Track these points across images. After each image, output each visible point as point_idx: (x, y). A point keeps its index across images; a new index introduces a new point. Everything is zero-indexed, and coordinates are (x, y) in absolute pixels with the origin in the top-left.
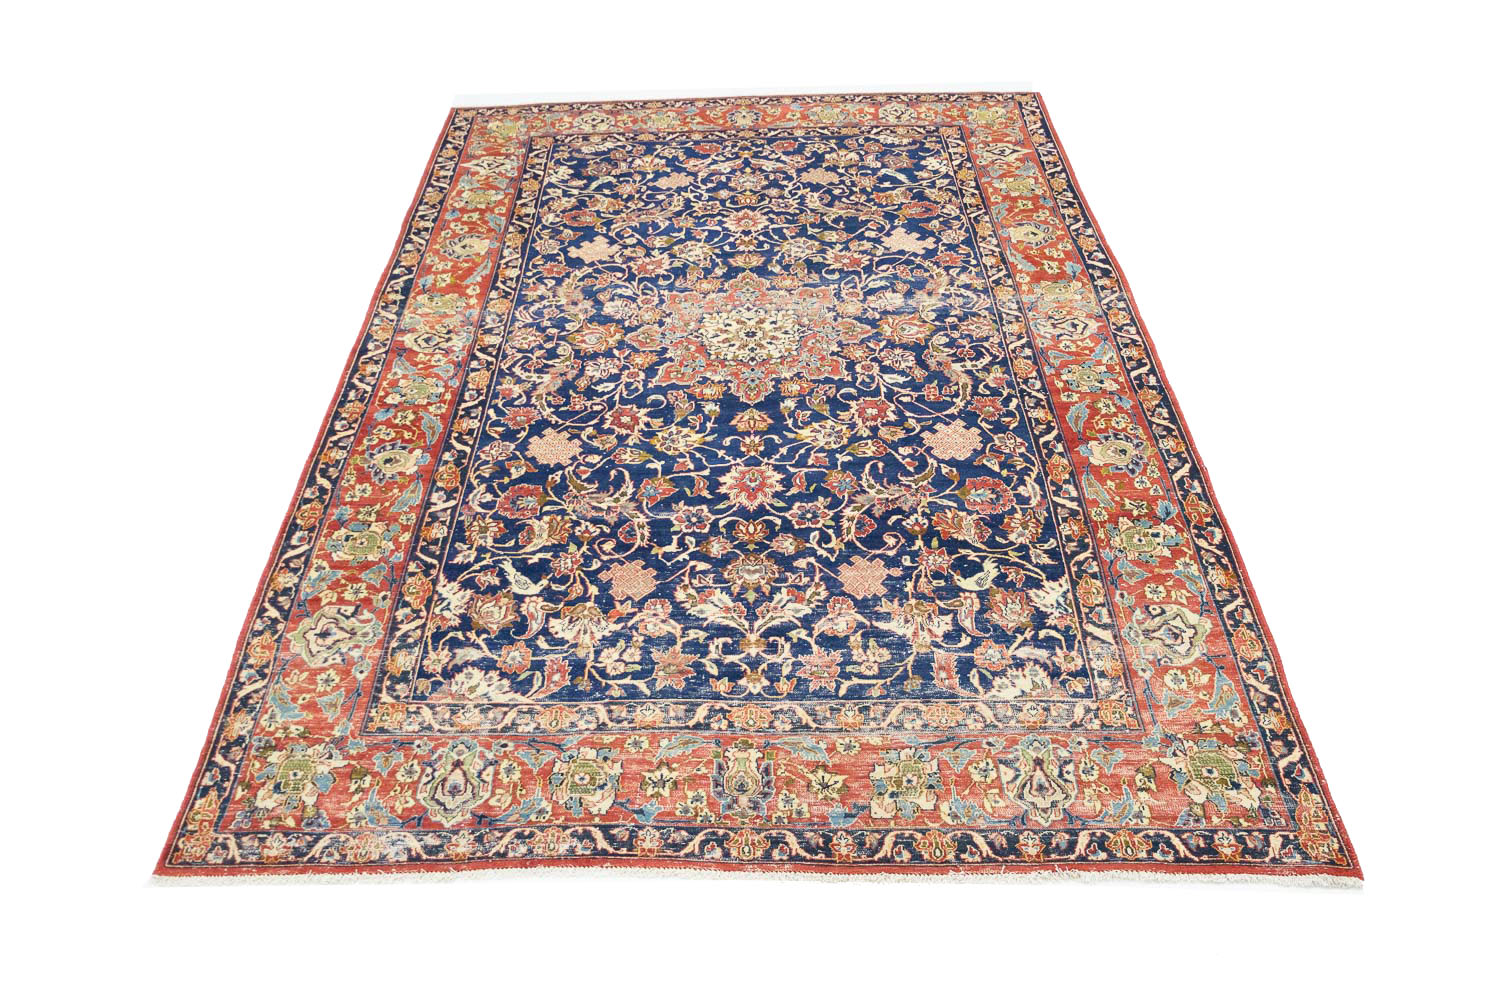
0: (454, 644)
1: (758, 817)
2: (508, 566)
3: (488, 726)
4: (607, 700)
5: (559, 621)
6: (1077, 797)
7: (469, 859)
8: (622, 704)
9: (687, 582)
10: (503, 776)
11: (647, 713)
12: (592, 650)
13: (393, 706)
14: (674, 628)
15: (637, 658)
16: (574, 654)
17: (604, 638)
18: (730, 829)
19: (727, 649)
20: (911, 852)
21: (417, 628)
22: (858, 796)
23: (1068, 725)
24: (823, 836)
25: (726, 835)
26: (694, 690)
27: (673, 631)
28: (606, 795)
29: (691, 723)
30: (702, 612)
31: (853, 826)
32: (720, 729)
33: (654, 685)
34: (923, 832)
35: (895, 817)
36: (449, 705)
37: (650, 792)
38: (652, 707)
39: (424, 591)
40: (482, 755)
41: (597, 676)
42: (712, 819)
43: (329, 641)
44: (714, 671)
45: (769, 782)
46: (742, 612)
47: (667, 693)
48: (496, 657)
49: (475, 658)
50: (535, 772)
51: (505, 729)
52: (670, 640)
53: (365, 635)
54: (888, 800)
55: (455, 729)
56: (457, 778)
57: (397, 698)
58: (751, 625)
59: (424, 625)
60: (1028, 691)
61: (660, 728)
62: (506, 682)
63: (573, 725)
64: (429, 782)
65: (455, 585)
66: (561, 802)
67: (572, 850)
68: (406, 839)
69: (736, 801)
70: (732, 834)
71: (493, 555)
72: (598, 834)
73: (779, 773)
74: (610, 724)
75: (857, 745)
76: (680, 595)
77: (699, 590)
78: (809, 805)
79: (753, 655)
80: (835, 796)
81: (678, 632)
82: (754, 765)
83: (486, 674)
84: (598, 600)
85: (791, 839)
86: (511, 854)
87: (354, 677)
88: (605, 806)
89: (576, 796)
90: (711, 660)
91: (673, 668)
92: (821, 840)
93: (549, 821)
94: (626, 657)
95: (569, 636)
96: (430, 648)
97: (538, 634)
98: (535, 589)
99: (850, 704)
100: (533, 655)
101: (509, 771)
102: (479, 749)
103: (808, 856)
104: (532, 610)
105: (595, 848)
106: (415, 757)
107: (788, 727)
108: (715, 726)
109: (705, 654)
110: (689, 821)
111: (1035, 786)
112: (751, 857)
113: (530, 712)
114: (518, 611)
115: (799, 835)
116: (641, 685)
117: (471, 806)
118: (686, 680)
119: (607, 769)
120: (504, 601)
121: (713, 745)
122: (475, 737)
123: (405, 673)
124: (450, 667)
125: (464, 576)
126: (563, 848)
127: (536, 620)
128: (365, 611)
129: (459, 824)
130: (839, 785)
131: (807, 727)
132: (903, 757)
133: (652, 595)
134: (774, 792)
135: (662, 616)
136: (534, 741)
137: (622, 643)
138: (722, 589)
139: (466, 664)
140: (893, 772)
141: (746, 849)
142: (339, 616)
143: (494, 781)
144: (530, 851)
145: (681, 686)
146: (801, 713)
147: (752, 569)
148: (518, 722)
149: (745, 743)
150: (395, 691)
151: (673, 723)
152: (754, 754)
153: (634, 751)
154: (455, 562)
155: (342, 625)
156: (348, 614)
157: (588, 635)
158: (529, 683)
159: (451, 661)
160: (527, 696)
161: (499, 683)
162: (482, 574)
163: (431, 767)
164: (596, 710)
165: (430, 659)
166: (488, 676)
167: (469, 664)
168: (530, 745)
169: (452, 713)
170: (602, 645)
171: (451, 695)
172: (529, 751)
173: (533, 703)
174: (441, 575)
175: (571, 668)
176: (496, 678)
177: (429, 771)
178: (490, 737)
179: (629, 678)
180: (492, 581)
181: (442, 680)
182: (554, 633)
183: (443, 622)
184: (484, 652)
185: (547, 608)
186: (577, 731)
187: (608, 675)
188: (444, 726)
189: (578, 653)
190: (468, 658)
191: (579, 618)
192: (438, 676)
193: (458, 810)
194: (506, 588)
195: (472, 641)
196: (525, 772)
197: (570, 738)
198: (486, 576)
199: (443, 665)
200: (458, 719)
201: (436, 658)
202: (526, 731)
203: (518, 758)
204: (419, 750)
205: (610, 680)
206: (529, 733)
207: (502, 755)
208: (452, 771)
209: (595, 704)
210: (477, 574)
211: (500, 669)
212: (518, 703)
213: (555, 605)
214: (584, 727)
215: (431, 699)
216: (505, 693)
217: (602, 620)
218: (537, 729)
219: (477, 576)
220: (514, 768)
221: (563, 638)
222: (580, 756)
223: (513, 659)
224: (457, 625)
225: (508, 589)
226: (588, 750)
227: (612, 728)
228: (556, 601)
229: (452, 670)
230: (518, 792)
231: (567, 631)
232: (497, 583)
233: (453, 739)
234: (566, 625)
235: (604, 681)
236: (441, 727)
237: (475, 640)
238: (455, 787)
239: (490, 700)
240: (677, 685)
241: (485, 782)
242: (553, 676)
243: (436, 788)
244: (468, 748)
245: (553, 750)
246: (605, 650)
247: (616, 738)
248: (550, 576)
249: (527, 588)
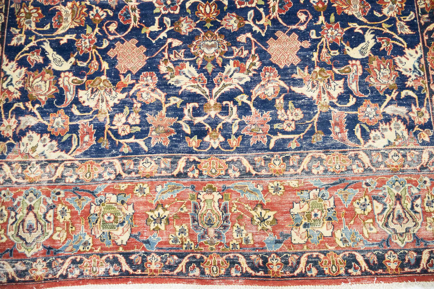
0: (19, 113)
1: (221, 244)
2: (47, 47)
3: (46, 178)
4: (120, 156)
5: (84, 92)
6: (422, 224)
7: (45, 280)
8: (130, 158)
9: (166, 57)
10: (59, 217)
11: (147, 165)
12: (108, 115)
14: (160, 96)
15: (138, 122)
16: (96, 119)
17: (115, 106)
18: (204, 254)
19: (197, 113)
20: (317, 269)
22: (283, 227)
23: (418, 167)
24: (262, 257)
25: (202, 258)
26: (176, 146)
27: (159, 98)
28: (125, 229)
29: (175, 173)
30: (177, 82)
31: (281, 250)
32: (194, 177)
33: (150, 142)
34: (325, 253)
35: (307, 243)
36: (20, 162)
37: (152, 226)
38: (149, 161)
40: (45, 202)
41: (112, 136)
42: (193, 246)
44: (188, 130)
45: (227, 217)
46: (204, 82)
47: (158, 149)
48: (46, 123)
49: (33, 124)
50: (79, 213)
51: (58, 180)
52: (158, 107)
54: (302, 230)
55: (25, 181)
56: (30, 219)
58: (211, 92)
60: (393, 141)
61: (155, 178)
62: (54, 143)
63: (100, 176)
64: (14, 223)
65: (14, 64)
66: (98, 236)
67: (107, 272)
68: (5, 266)
69: (206, 232)
70: (205, 258)
71: (37, 37)
72: (122, 259)
73: (233, 211)
74: (124, 175)
75: (282, 187)
76: (163, 68)
77: (175, 64)
78: (253, 235)
79: (213, 116)
80: (269, 227)
81: (163, 100)
82: (217, 204)
83: (41, 137)
84: (109, 74)
85: (242, 260)
86: (70, 276)
88: (125, 238)
89: (106, 231)
90: (185, 121)
91: (161, 128)
92: (261, 261)
93: (91, 250)
94: (130, 121)
95: (91, 104)
96: (3, 116)
97: (72, 104)
98: (67, 66)
99: (276, 154)
100: (71, 120)
101: (63, 213)
102: (43, 196)
103: (253, 273)
104: (66, 83)
105: (121, 271)
106: (3, 204)
107: (237, 174)
108: (190, 174)
109: (181, 117)
110: (178, 248)
111: (396, 217)
112: (218, 274)
113: (72, 166)
114: (57, 85)
115: (247, 257)
116: (141, 142)
117: (42, 240)
118: (170, 138)
119: (124, 210)
120: (47, 76)
121: (190, 190)
122: (39, 187)
124: (18, 132)
125: (19, 56)
126: (101, 271)
127: (70, 91)
129: (36, 254)
130: (271, 219)
131: (249, 174)
132: (312, 197)
133: (144, 69)
134: (230, 225)
135: (152, 86)
136: (76, 189)
137: (127, 110)
138: (191, 62)
139: (28, 129)
140: (306, 208)
141: (215, 269)
143: (54, 221)
144: (82, 273)
145: (167, 144)
146: (245, 163)
147: (210, 44)
148: (65, 174)
149: (210, 187)
151: (164, 173)
152: (217, 196)
153: (140, 196)
154: (12, 44)
157: (105, 102)
158: (69, 143)
159: (17, 126)
160: (69, 153)
161: (50, 143)
162: (30, 54)
163: (14, 211)
164: (114, 164)
165: (4, 126)
166: (42, 138)
167: (29, 129)
168: (74, 193)
169: (22, 168)
170: (114, 111)
171: (21, 154)
172: (74, 197)
173: (73, 158)
174: (4, 56)
175: (95, 130)
176: (48, 140)
177: (13, 214)
178: (49, 186)
179: (133, 137)
180: (38, 60)
181: (13, 142)
182: (82, 102)
183: (9, 95)
184: (38, 119)
185: (76, 81)
186: (103, 181)
187: (120, 135)
188: (19, 178)
189: (99, 118)
190: (28, 124)
191: (97, 89)
192: (11, 139)
193: (34, 243)
194: (47, 65)
195: (30, 110)
196: (73, 214)
197: (99, 186)
198: (34, 55)
199: (13, 130)
200: (27, 173)
201: (8, 124)
202: (71, 181)
203: (67, 202)
204: (5, 198)
205: (121, 139)
206: (73, 182)
207: (57, 200)
208: (27, 214)
209: (113, 159)
210: (27, 54)
211: (50, 132)
212: (64, 159)
213: (81, 79)
214: (107, 178)
215: (8, 158)
216: (54, 152)
217: (112, 90)
218: (78, 179)
219: (27, 56)
220: (66, 210)
221: (88, 106)
222: (106, 200)
223: (58, 124)
224: (19, 97)
225: (49, 66)
226: (111, 195)
227: (125, 177)
228: (81, 76)
229: (19, 134)
230: (70, 229)
231: (90, 100)
232: (41, 61)
233: (25, 189)
234: (90, 95)
235: (117, 140)
236: (17, 180)
237: (31, 109)
238: (31, 226)
239: (45, 158)
240: (164, 142)
241: (48, 222)
242: (84, 137)
243: (19, 227)
244: (35, 196)
245: (89, 196)
246: (117, 115)
247: (128, 186)
248: (76, 54)
249: (62, 65)
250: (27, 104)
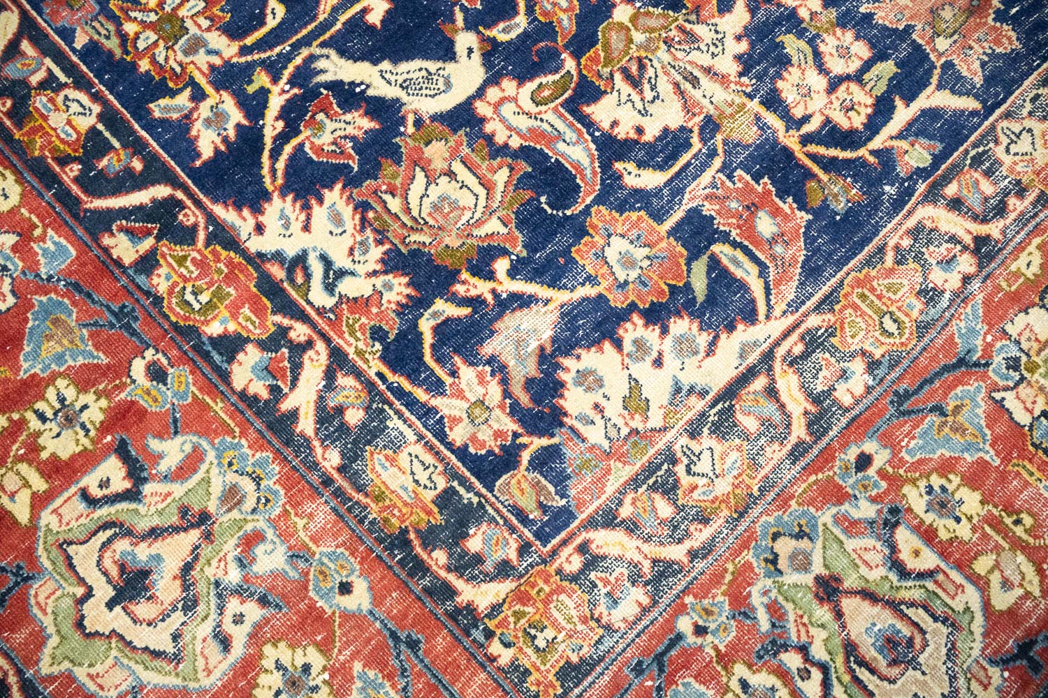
2: (336, 68)
3: (775, 453)
4: (922, 187)
5: (608, 101)
10: (945, 528)
11: (1024, 145)
12: (754, 105)
13: (522, 597)
15: (862, 50)
16: (732, 147)
17: (746, 63)
21: (330, 375)
33: (959, 78)
36: (635, 482)
38: (1016, 128)
39: (230, 278)
40: (851, 526)
43: (166, 587)
47: (1003, 76)
48: (588, 291)
49: (547, 334)
50: (990, 456)
51: (817, 424)
53: (232, 497)
55: (717, 524)
56: (865, 621)
57: (504, 570)
59: (338, 360)
62: (680, 326)
63: (928, 294)
64: (826, 684)
65: (279, 208)
71: (274, 69)
74: (994, 229)
83: (618, 344)
87: (346, 616)
91: (947, 14)
94: (838, 67)
95: (668, 115)
96: (421, 394)
97: (606, 166)
98: (466, 72)
100: (658, 217)
102: (826, 517)
104: (523, 123)
106: (726, 659)
113: (813, 342)
114: (499, 151)
116: (933, 98)
117: (974, 647)
118: (1001, 16)
120: (436, 152)
122: (783, 500)
123: (446, 499)
124: (524, 399)
125: (273, 171)
127: (560, 136)
128: (155, 445)
136: (902, 397)
137: (792, 44)
139: (548, 359)
142: (104, 512)
143: (944, 554)
145: (1009, 40)
148: (820, 387)
150: (478, 559)
154: (207, 152)
155: (143, 525)
156: (120, 483)
157: (704, 80)
158: (728, 286)
159: (504, 382)
160: (761, 317)
161: (669, 340)
162: (306, 133)
163: (785, 647)
164: (929, 224)
165: (456, 421)
166: (628, 346)
167: (553, 355)
168: (909, 413)
169: (665, 493)
170: (760, 78)
171: (608, 455)
172: (925, 425)
173: (790, 320)
174: (218, 210)
175: (766, 179)
176: (651, 335)
177: (792, 660)
178: (808, 470)
179: (899, 102)
180: (350, 130)
181: (545, 442)
182: (633, 135)
183: (367, 313)
184: (547, 302)
185: (546, 93)
186: (952, 301)
187: (852, 132)
188: (688, 534)
189: (735, 136)
190: (533, 345)
191: (640, 60)
192: (524, 440)
193: (961, 681)
194: (403, 121)
195: (489, 298)
196: (975, 477)
197: (958, 326)
198: (321, 127)
199: (502, 407)
200: (695, 495)
201: (465, 405)
202: (859, 390)
203: (921, 462)
204: (709, 638)
205: (870, 139)
206: (869, 389)
207: (884, 484)
208: (839, 615)
209: (910, 213)
210: (294, 142)
211: (633, 307)
212: (765, 346)
213: (556, 71)
214: (954, 281)
215: (581, 504)
216: (710, 352)
217: (688, 26)
218: (872, 366)
219: (301, 146)
220: (943, 489)
221: (666, 130)
222: (1025, 346)
223: (628, 262)
224: (409, 291)
225: (411, 119)
226: (1021, 319)
227: (1003, 232)
228: (548, 62)
229: (536, 399)
230: (1019, 531)
231: (651, 108)
232: (367, 124)
233: (745, 546)
234: (636, 97)
235: (863, 152)
236: (687, 544)
237: (493, 291)
238: (889, 640)
239: (703, 394)
240: (997, 42)
241: (929, 574)
242: (752, 228)
243: (857, 680)
244: (800, 535)
245: (959, 382)
246: (780, 84)
247: (1039, 247)
248: (459, 17)
249: (448, 84)
250: (460, 289)
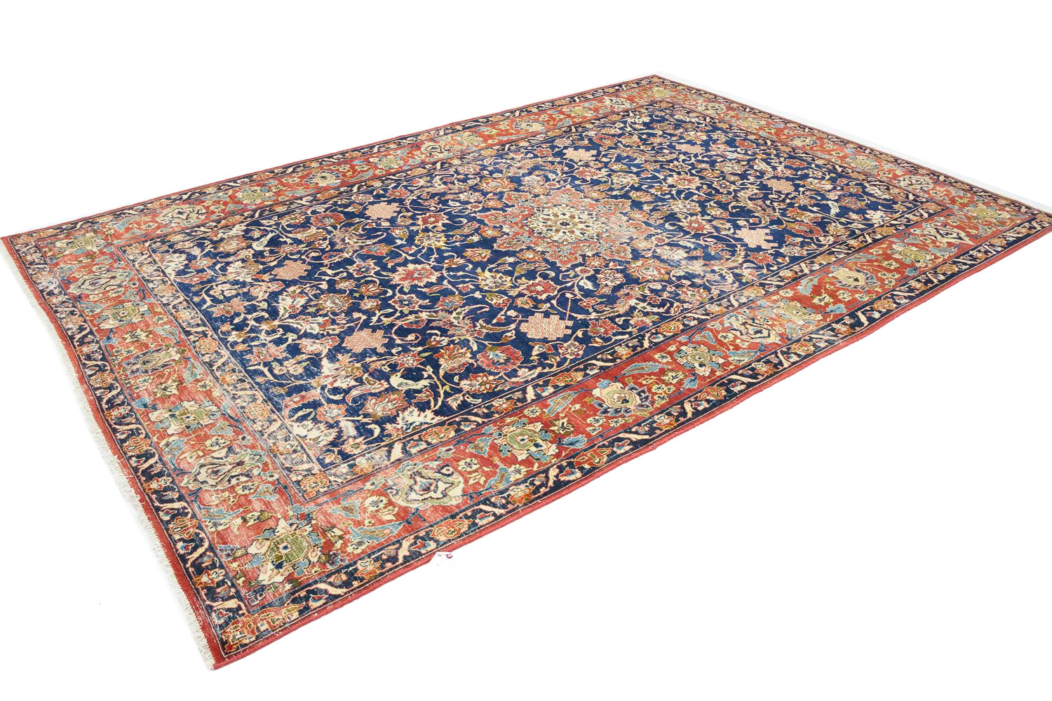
0: (200, 245)
1: (127, 376)
3: (146, 275)
4: (189, 299)
5: (240, 264)
7: (50, 305)
8: (189, 304)
9: (305, 287)
10: (112, 292)
11: (187, 314)
12: (226, 281)
13: (144, 247)
14: (263, 297)
15: (229, 295)
16: (218, 277)
17: (237, 281)
18: (112, 370)
19: (259, 319)
21: (204, 231)
22: (164, 403)
23: (287, 465)
24: (124, 402)
25: (107, 370)
26: (216, 321)
27: (260, 297)
28: (116, 324)
29: (189, 329)
30: (284, 300)
32: (190, 339)
33: (211, 308)
34: (147, 436)
36: (154, 260)
37: (126, 336)
38: (193, 313)
39: (233, 223)
40: (124, 281)
41: (205, 289)
42: (116, 362)
43: (178, 216)
44: (237, 321)
45: (157, 370)
46: (294, 312)
47: (207, 313)
48: (199, 258)
49: (193, 254)
50: (121, 299)
52: (252, 300)
53: (189, 222)
54: (167, 415)
55: (138, 268)
56: (103, 281)
57: (150, 246)
58: (286, 319)
59: (208, 233)
60: (308, 438)
61: (178, 321)
62: (182, 268)
63: (163, 297)
64: (96, 275)
65: (244, 228)
66: (103, 314)
67: (70, 330)
68: (54, 285)
69: (135, 364)
71: (277, 228)
72: (85, 332)
73: (166, 370)
74: (171, 306)
75: (209, 389)
76: (292, 289)
77: (302, 293)
78: (146, 389)
79: (261, 328)
80: (160, 395)
82: (168, 360)
83: (184, 260)
84: (266, 268)
85: (115, 392)
86: (58, 314)
87: (157, 231)
88: (108, 327)
89: (110, 316)
90: (245, 317)
91: (230, 308)
92: (119, 402)
93: (87, 316)
94: (227, 292)
95: (231, 270)
96: (192, 240)
97: (225, 262)
99: (243, 374)
100: (208, 267)
101: (117, 292)
102: (128, 279)
103: (103, 402)
104: (243, 254)
105: (74, 335)
106: (112, 266)
107: (207, 360)
108: (192, 337)
109: (249, 313)
110: (111, 355)
111: (215, 469)
112: (94, 384)
113: (165, 282)
114: (238, 251)
118: (223, 315)
119: (135, 318)
120: (244, 244)
121: (175, 342)
122: (136, 275)
123: (169, 241)
124: (182, 250)
125: (253, 228)
127: (236, 258)
128: (205, 215)
129: (72, 294)
130: (169, 394)
131: (212, 366)
132: (208, 408)
133: (284, 281)
134: (150, 374)
135: (269, 290)
136: (144, 290)
137: (237, 287)
138: (310, 299)
140: (193, 409)
141: (99, 381)
142: (197, 211)
143: (107, 291)
144: (63, 318)
145: (216, 316)
146: (223, 360)
147: (337, 302)
148: (155, 281)
149: (184, 351)
150: (155, 244)
151: (185, 324)
153: (155, 320)
154: (262, 221)
155: (191, 214)
156: (200, 212)
157: (237, 275)
158: (186, 274)
161: (180, 266)
164: (179, 299)
167: (188, 254)
168: (140, 291)
170: (232, 282)
172: (135, 292)
173: (172, 280)
175: (206, 280)
176: (183, 264)
178: (139, 279)
179: (212, 299)
180: (255, 236)
181: (171, 252)
182: (230, 266)
183: (214, 236)
184: (200, 254)
185: (248, 257)
186: (159, 299)
187: (209, 292)
191: (248, 268)
192: (174, 250)
193: (81, 290)
194: (254, 241)
195: (206, 248)
196: (119, 297)
197: (153, 299)
198: (259, 233)
200: (145, 266)
201: (186, 244)
202: (150, 286)
203: (128, 291)
205: (206, 294)
207: (128, 286)
208: (108, 278)
209: (184, 297)
211: (190, 263)
212: (169, 276)
213: (252, 258)
214: (163, 300)
215: (156, 254)
216: (173, 270)
217: (252, 274)
218: (153, 288)
219: (256, 230)
220: (120, 293)
221: (228, 270)
222: (141, 307)
224: (215, 240)
226: (147, 307)
227: (168, 308)
228: (255, 257)
230: (103, 300)
231: (235, 269)
233: (130, 270)
235: (203, 293)
236: (137, 264)
238: (97, 283)
239: (166, 269)
241: (105, 289)
242: (197, 278)
243: (93, 279)
244: (127, 276)
245: (140, 298)
246: (228, 284)
247: (161, 312)
249: (259, 246)
250: (211, 245)
